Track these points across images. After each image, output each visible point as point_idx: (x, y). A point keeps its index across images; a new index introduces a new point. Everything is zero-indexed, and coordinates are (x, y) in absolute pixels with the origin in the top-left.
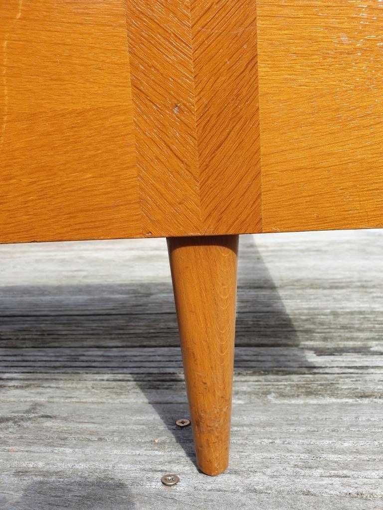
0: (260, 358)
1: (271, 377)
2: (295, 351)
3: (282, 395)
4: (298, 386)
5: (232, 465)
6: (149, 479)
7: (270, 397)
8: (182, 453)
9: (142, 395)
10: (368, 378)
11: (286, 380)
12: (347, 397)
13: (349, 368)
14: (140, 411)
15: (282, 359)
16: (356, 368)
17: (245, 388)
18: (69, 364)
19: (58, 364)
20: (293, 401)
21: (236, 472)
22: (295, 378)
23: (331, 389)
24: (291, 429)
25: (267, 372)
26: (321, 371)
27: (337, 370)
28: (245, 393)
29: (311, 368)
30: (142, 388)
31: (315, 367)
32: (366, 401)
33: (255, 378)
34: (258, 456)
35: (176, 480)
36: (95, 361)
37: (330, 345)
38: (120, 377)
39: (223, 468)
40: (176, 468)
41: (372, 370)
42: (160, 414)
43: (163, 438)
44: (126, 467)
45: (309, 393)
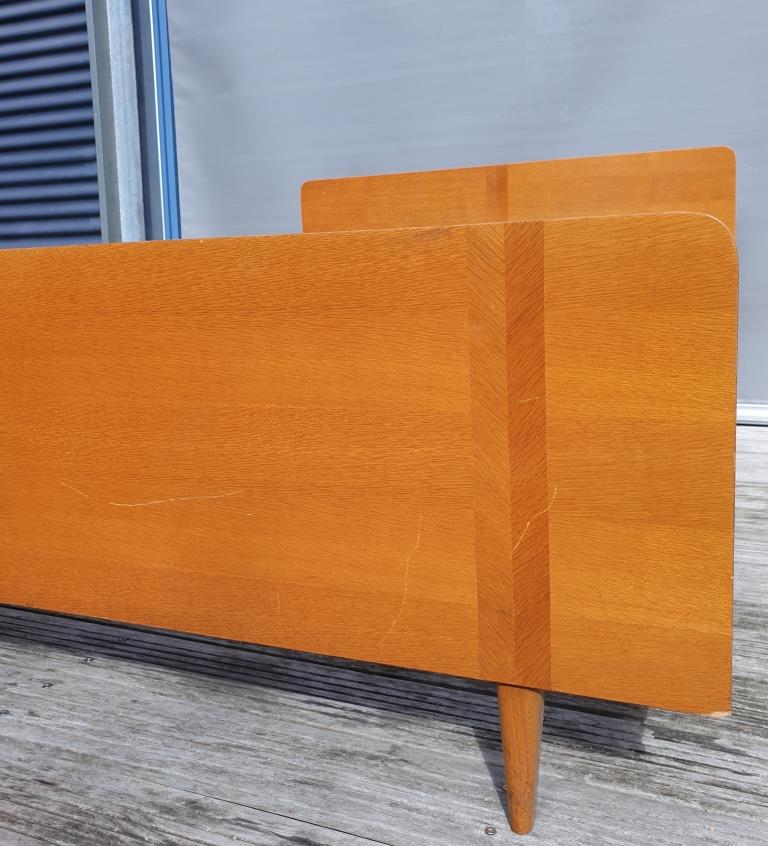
0: (597, 731)
1: (597, 756)
2: (634, 727)
3: (598, 778)
4: (616, 771)
5: (535, 829)
6: (477, 827)
7: (586, 778)
8: (503, 813)
9: (480, 753)
10: (686, 775)
11: (609, 762)
12: (654, 792)
13: (676, 760)
14: (476, 770)
15: (617, 735)
16: (683, 761)
17: (568, 764)
18: (418, 704)
19: (408, 703)
20: (605, 786)
21: (536, 836)
22: (619, 761)
23: (644, 781)
24: (591, 811)
25: (597, 748)
26: (647, 758)
27: (662, 761)
28: (567, 768)
29: (639, 752)
30: (481, 747)
31: (644, 753)
32: (668, 800)
33: (581, 754)
34: (556, 827)
35: (494, 832)
36: (441, 705)
37: (677, 726)
38: (463, 729)
39: (528, 830)
40: (496, 824)
41: (696, 768)
42: (492, 776)
43: (491, 798)
44: (462, 815)
45: (622, 781)
